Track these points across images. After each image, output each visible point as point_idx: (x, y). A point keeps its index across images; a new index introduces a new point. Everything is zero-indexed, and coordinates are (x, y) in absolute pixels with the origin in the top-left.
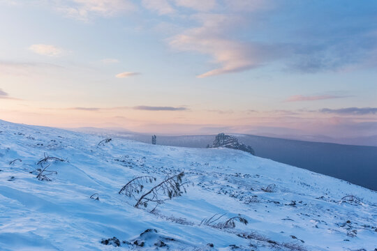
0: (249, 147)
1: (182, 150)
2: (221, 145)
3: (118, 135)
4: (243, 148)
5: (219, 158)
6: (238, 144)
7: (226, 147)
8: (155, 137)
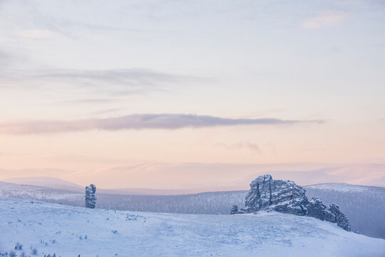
0: (334, 209)
1: (154, 219)
2: (263, 206)
3: (40, 196)
4: (317, 211)
5: (248, 237)
6: (305, 202)
7: (277, 209)
8: (94, 189)
